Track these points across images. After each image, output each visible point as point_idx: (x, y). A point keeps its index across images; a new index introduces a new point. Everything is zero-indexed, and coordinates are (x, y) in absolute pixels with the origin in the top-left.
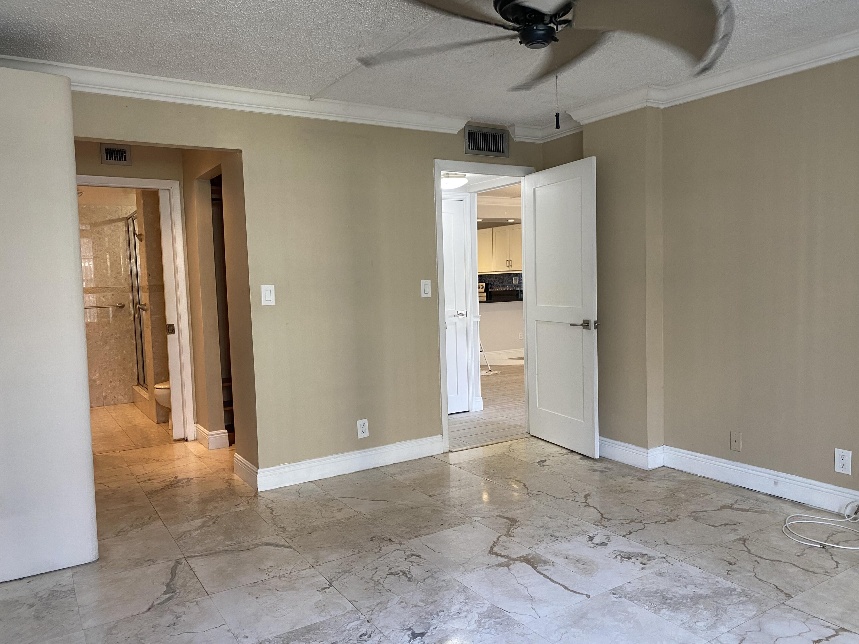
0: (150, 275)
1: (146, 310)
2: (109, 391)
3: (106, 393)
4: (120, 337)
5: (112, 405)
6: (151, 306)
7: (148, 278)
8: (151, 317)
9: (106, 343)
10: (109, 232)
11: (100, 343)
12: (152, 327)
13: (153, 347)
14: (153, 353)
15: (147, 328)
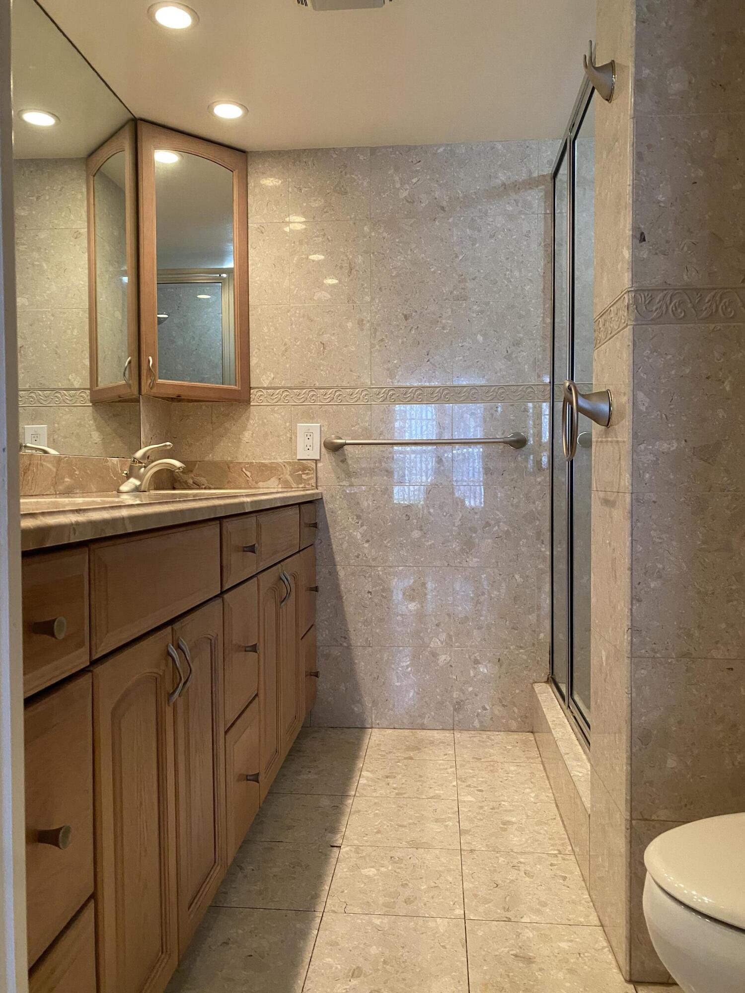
0: (642, 239)
1: (606, 421)
2: (471, 689)
3: (462, 691)
4: (507, 533)
5: (475, 729)
6: (641, 395)
7: (634, 248)
8: (634, 450)
9: (468, 546)
10: (500, 221)
11: (455, 545)
12: (637, 500)
13: (635, 598)
14: (634, 630)
15: (607, 502)
